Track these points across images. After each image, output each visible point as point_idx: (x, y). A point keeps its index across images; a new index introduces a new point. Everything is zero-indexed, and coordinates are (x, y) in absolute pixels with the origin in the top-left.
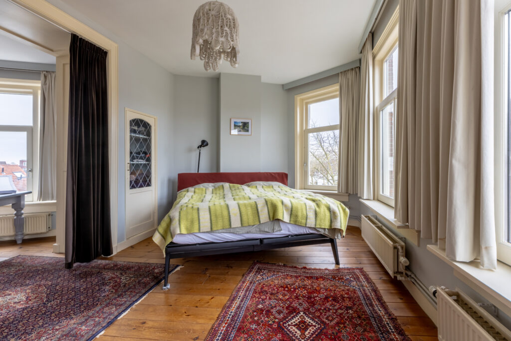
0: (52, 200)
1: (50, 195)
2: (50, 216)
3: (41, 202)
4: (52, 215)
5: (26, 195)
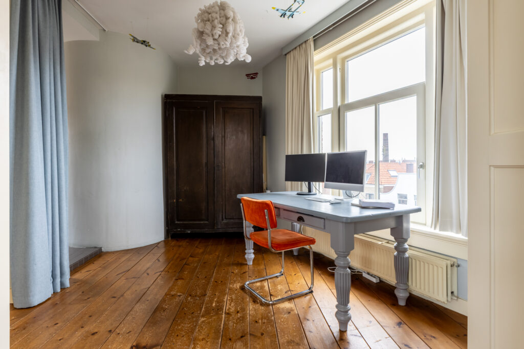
0: (457, 233)
1: (455, 221)
2: (455, 268)
3: (437, 231)
4: (458, 266)
5: (411, 215)
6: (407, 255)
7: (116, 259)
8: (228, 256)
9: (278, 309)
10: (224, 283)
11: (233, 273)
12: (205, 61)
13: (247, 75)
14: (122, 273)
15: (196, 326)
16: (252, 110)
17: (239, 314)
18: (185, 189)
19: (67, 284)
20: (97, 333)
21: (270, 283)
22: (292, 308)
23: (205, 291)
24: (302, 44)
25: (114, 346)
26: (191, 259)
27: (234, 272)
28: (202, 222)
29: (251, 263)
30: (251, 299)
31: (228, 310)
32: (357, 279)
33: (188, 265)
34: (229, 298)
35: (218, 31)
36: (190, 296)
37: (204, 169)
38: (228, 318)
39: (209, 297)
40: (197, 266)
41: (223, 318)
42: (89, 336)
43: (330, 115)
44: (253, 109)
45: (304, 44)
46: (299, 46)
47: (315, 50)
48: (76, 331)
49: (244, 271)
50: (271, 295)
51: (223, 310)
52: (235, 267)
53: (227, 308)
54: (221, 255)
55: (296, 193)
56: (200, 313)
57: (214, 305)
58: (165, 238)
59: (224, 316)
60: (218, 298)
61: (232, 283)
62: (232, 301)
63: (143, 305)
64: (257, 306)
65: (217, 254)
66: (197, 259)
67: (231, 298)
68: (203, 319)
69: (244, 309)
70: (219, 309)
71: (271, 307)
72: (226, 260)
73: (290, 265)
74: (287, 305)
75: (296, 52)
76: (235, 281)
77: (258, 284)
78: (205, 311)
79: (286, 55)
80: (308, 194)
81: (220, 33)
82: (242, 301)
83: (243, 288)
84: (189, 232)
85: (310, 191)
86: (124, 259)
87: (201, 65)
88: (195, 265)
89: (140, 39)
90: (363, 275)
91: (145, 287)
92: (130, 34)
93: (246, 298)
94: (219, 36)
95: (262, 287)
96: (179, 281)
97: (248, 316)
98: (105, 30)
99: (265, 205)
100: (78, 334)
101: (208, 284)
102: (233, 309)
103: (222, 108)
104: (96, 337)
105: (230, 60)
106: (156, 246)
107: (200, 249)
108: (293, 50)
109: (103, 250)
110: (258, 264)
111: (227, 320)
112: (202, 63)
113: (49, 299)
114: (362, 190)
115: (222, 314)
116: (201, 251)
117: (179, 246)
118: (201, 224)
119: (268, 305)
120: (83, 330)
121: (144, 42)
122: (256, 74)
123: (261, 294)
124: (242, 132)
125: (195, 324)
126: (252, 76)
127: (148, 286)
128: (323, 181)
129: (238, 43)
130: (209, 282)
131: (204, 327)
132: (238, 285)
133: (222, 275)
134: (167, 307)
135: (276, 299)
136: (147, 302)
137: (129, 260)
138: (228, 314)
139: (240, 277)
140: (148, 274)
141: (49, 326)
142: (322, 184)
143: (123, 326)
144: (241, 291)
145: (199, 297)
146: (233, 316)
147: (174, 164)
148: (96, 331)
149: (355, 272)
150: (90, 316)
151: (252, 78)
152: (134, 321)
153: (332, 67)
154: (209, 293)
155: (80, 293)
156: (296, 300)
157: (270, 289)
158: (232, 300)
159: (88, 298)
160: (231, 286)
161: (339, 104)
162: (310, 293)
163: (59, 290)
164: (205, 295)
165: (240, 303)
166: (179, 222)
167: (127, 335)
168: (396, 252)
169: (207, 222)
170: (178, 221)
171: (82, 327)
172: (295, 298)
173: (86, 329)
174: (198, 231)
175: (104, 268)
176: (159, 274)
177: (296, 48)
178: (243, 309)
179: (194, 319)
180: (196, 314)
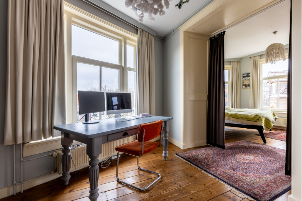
34: (165, 191)
51: (178, 189)
56: (189, 195)
57: (177, 194)
62: (167, 189)
68: (192, 192)
78: (186, 194)
179: (195, 195)
180: (191, 196)
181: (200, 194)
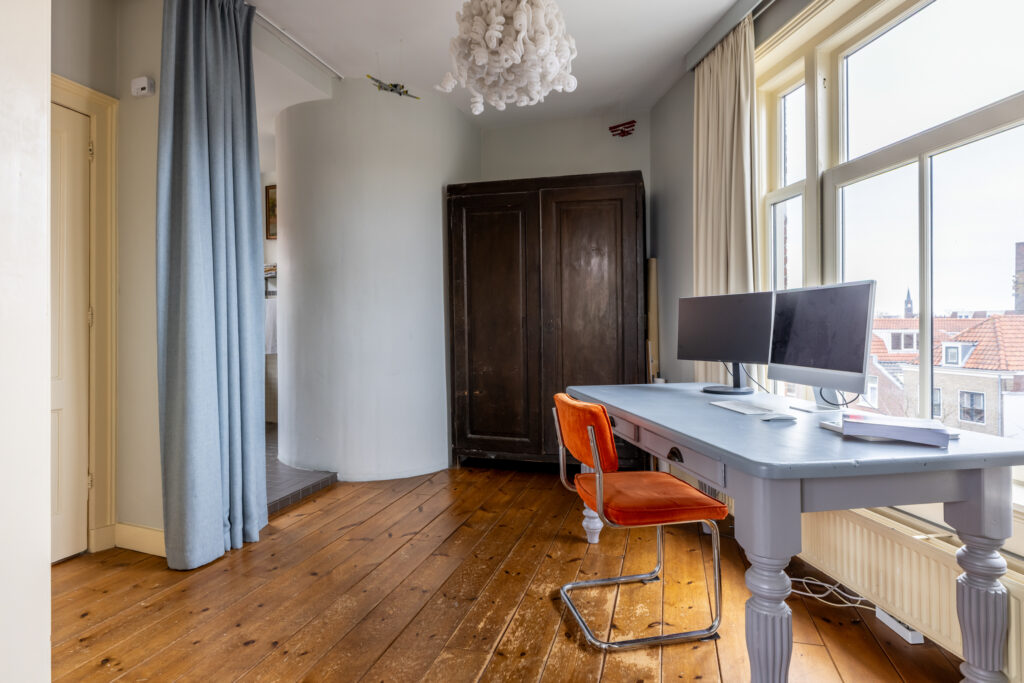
6: (1000, 586)
7: (353, 497)
8: (555, 517)
9: (618, 665)
10: (521, 578)
11: (550, 557)
12: (486, 104)
13: (611, 128)
14: (348, 527)
15: (426, 668)
16: (619, 203)
17: (523, 660)
18: (485, 370)
19: (255, 536)
20: (253, 642)
21: (622, 595)
22: (650, 670)
23: (476, 591)
24: (727, 36)
25: (267, 677)
26: (480, 513)
27: (553, 555)
28: (517, 439)
29: (596, 540)
30: (564, 628)
31: (504, 645)
32: (855, 623)
33: (469, 526)
34: (517, 616)
35: (495, 33)
36: (445, 595)
37: (521, 331)
38: (497, 664)
39: (480, 605)
40: (484, 531)
41: (487, 662)
42: (238, 647)
43: (799, 200)
44: (621, 200)
45: (731, 35)
46: (722, 41)
47: (756, 46)
48: (226, 630)
49: (576, 557)
50: (613, 626)
51: (494, 641)
52: (559, 545)
53: (505, 639)
54: (540, 512)
55: (701, 388)
56: (446, 641)
57: (481, 625)
58: (450, 466)
59: (489, 657)
60: (496, 612)
61: (538, 580)
62: (521, 625)
63: (354, 599)
64: (572, 649)
65: (534, 509)
66: (491, 515)
67: (523, 616)
68: (445, 655)
69: (540, 648)
70: (487, 637)
71: (602, 657)
72: (547, 526)
73: (685, 558)
74: (641, 660)
75: (714, 59)
76: (545, 577)
77: (594, 593)
78: (457, 638)
79: (693, 69)
80: (732, 390)
81: (500, 36)
82: (543, 629)
83: (555, 598)
84: (493, 457)
85: (737, 384)
86: (365, 499)
87: (477, 113)
88: (483, 528)
89: (388, 81)
90: (877, 616)
91: (374, 562)
92: (368, 76)
93: (555, 623)
94: (500, 42)
95: (600, 602)
96: (439, 558)
97: (540, 670)
98: (340, 78)
99: (588, 416)
100: (226, 637)
101: (488, 575)
102: (514, 645)
103: (557, 203)
104: (249, 650)
105: (539, 94)
106: (429, 480)
107: (506, 494)
108: (707, 55)
109: (340, 477)
110: (612, 545)
111: (493, 669)
112: (478, 109)
113: (219, 559)
114: (860, 388)
115: (487, 652)
116: (506, 498)
117: (469, 484)
118: (514, 442)
119: (597, 650)
120: (236, 631)
121: (395, 86)
122: (632, 123)
123: (592, 618)
124: (599, 251)
125: (425, 664)
126: (623, 130)
127: (380, 560)
128: (766, 363)
129: (542, 51)
130: (492, 571)
131: (440, 675)
132: (547, 589)
133: (525, 557)
134: (391, 612)
135: (620, 638)
136: (363, 594)
137: (371, 502)
138: (500, 654)
139: (562, 569)
140: (390, 535)
141: (195, 611)
142: (764, 368)
143: (300, 636)
144: (550, 604)
145: (461, 601)
146: (508, 662)
147: (464, 321)
148: (253, 638)
149: (855, 602)
150: (260, 606)
151: (624, 134)
152: (323, 630)
153: (803, 81)
154: (482, 596)
155: (269, 556)
156: (670, 651)
157: (617, 609)
158: (522, 621)
159: (275, 568)
160: (533, 587)
161: (823, 167)
162: (710, 638)
163: (239, 544)
164: (473, 599)
165: (537, 633)
166: (473, 436)
167: (298, 659)
168: (964, 574)
169: (526, 440)
170: (472, 433)
171: (238, 625)
172: (667, 645)
173: (243, 630)
174: (509, 456)
175: (326, 512)
176: (409, 537)
177: (714, 49)
178: (537, 650)
179: (430, 652)
180: (438, 641)
181: (417, 659)
